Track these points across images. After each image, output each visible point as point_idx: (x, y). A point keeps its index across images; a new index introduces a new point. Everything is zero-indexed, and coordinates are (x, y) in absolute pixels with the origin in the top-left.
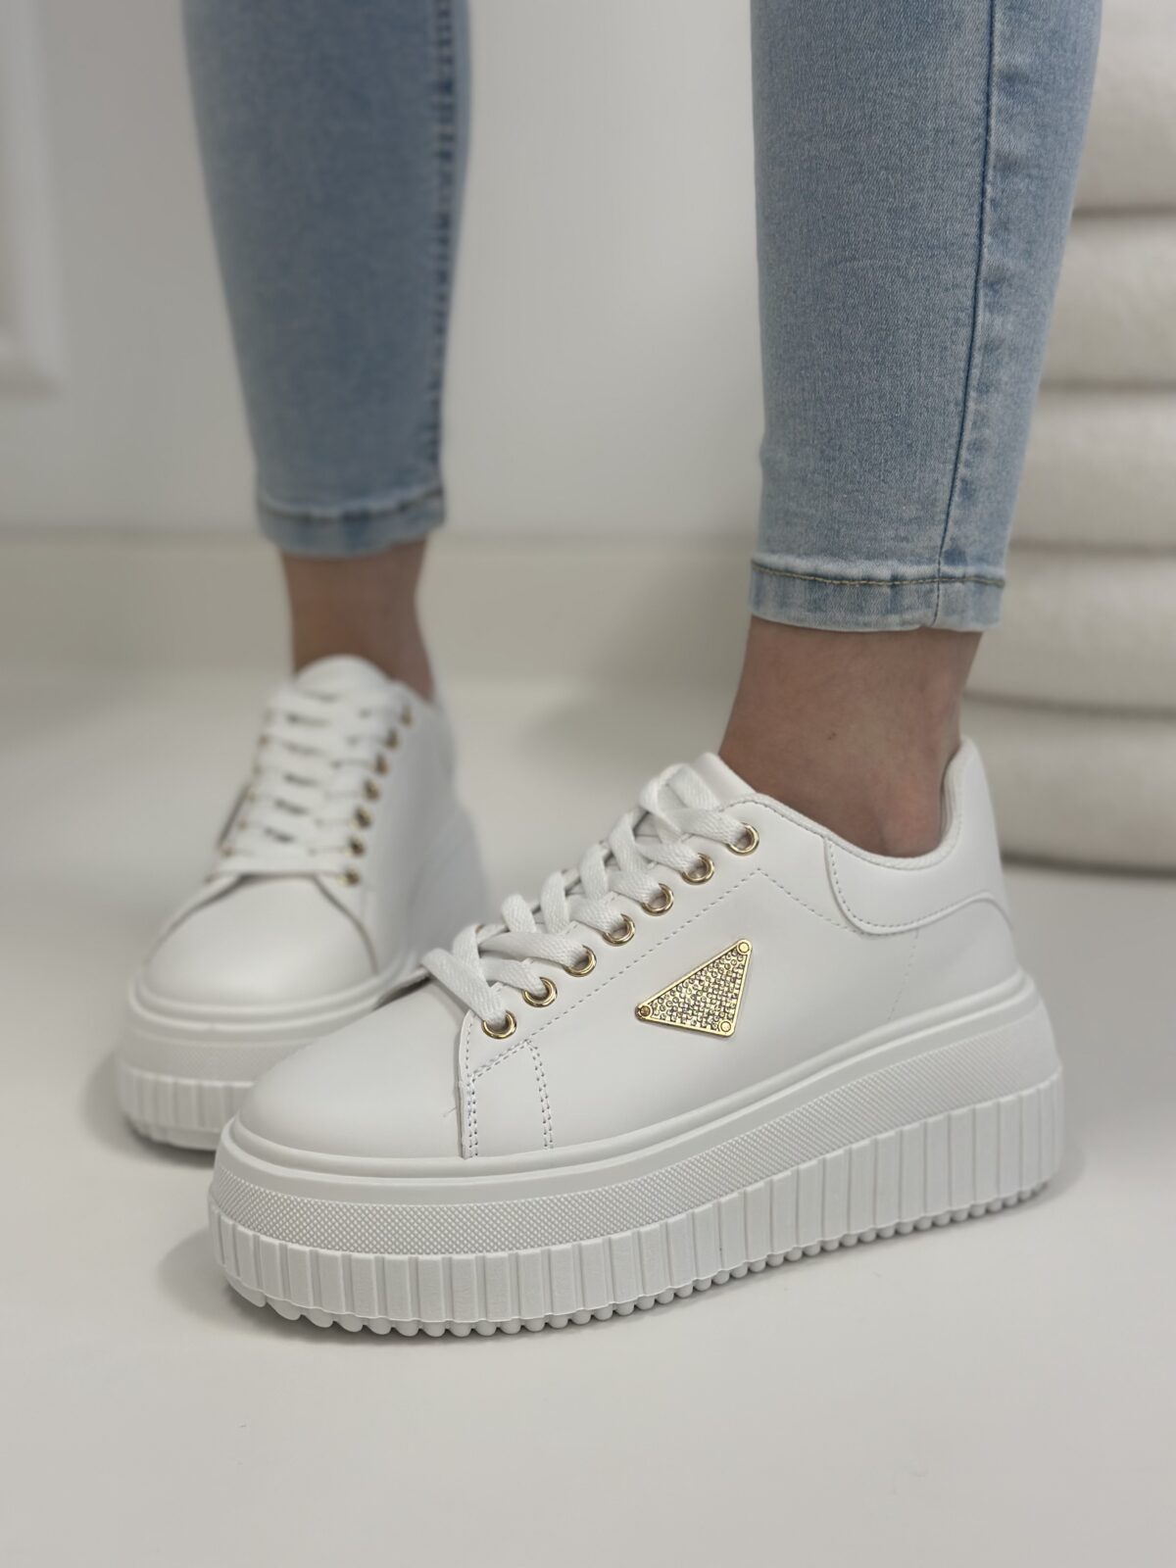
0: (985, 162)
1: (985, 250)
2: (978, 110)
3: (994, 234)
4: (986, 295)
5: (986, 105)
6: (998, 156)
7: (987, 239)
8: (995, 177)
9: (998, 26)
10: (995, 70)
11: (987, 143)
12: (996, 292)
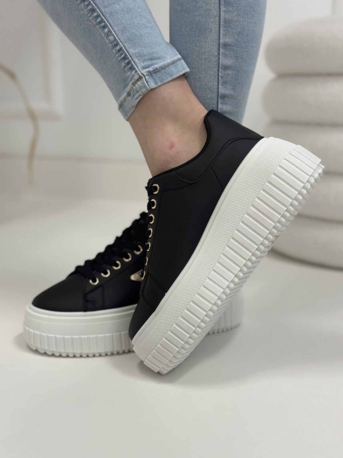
0: (219, 67)
1: (220, 90)
2: (216, 53)
3: (222, 85)
4: (221, 100)
5: (218, 52)
6: (222, 65)
7: (220, 86)
8: (222, 70)
9: (221, 32)
10: (221, 43)
11: (219, 62)
12: (223, 99)
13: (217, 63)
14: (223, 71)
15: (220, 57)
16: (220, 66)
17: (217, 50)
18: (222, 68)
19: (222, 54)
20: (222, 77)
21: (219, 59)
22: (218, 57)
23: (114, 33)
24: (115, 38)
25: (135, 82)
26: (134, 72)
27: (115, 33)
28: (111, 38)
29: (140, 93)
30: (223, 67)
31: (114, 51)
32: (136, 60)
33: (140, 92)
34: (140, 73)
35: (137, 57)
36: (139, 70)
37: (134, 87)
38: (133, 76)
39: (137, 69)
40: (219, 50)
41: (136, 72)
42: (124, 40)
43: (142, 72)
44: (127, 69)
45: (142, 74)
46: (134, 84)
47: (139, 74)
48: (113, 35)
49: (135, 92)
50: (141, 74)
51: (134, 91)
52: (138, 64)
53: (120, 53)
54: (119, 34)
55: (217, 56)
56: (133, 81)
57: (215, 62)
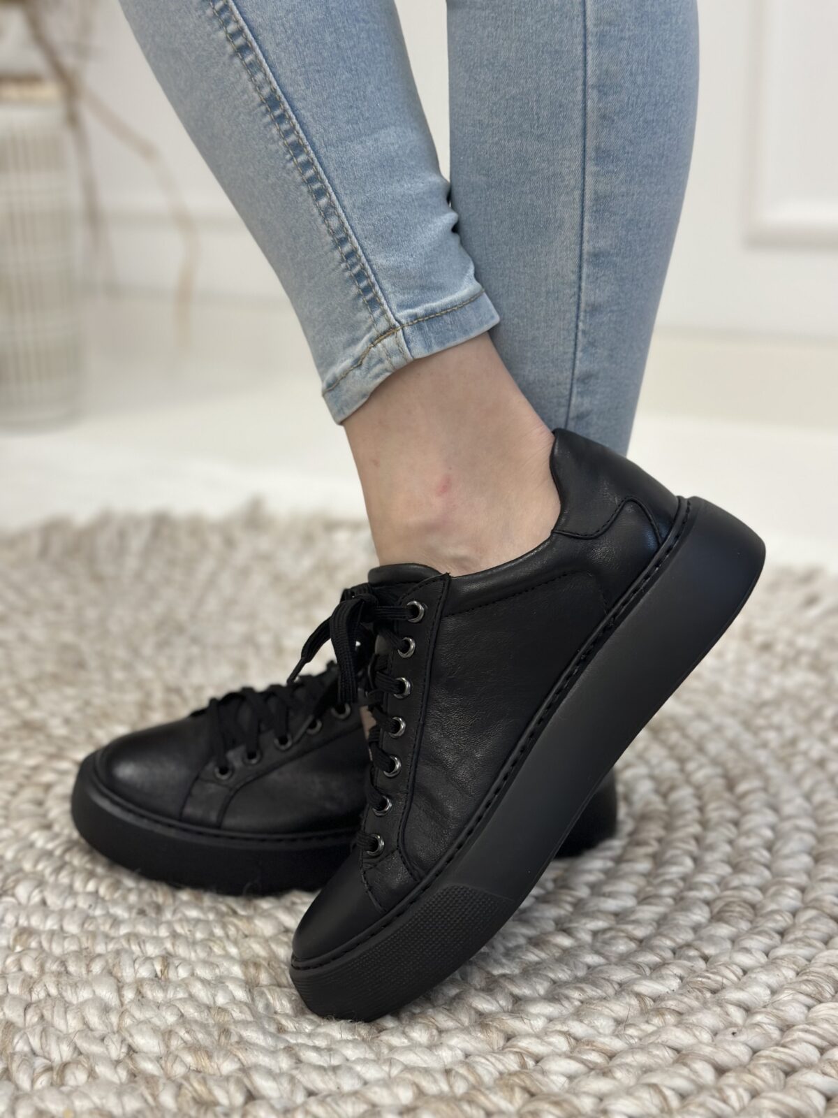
13: (574, 299)
14: (588, 317)
15: (583, 284)
16: (583, 306)
17: (576, 269)
18: (585, 311)
19: (588, 276)
20: (584, 332)
21: (580, 288)
22: (577, 286)
23: (340, 211)
24: (342, 225)
25: (378, 338)
26: (377, 313)
27: (344, 211)
28: (334, 222)
29: (387, 364)
30: (588, 309)
31: (337, 255)
32: (387, 285)
33: (386, 362)
34: (392, 316)
35: (391, 276)
36: (391, 309)
37: (373, 349)
38: (375, 322)
39: (386, 307)
40: (580, 267)
41: (384, 312)
42: (363, 231)
43: (398, 315)
44: (364, 302)
45: (396, 320)
46: (373, 342)
47: (388, 321)
48: (339, 217)
49: (374, 361)
50: (394, 320)
51: (370, 359)
52: (391, 296)
53: (349, 262)
54: (355, 216)
55: (574, 283)
56: (374, 333)
57: (571, 298)
